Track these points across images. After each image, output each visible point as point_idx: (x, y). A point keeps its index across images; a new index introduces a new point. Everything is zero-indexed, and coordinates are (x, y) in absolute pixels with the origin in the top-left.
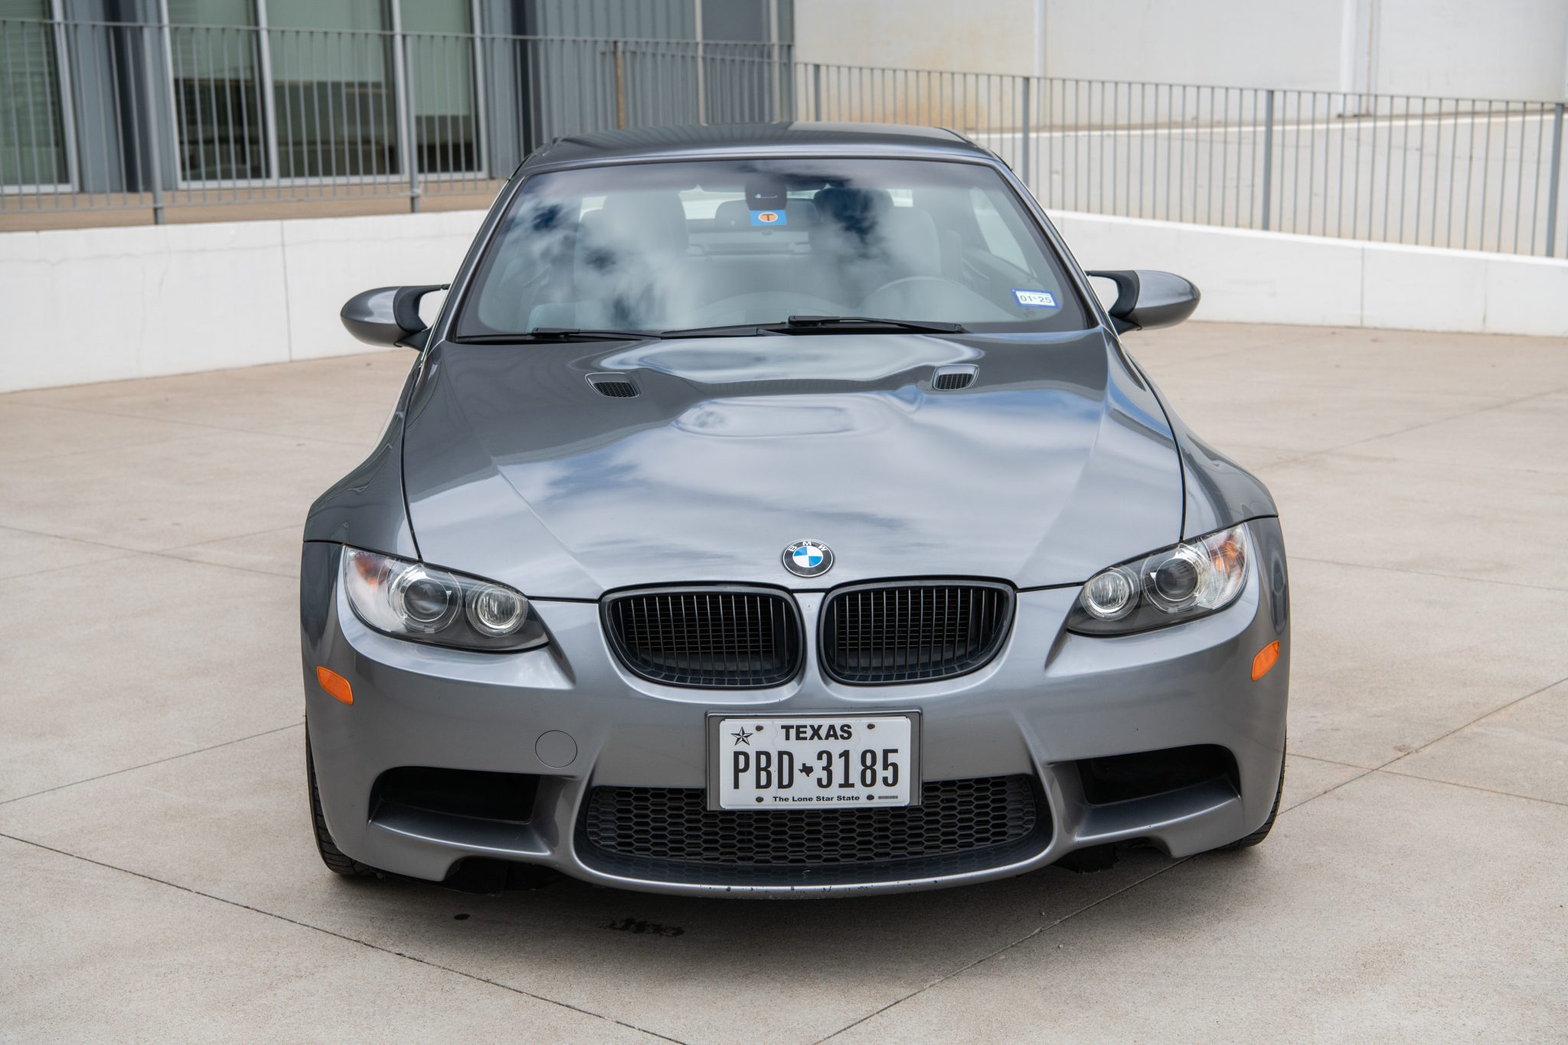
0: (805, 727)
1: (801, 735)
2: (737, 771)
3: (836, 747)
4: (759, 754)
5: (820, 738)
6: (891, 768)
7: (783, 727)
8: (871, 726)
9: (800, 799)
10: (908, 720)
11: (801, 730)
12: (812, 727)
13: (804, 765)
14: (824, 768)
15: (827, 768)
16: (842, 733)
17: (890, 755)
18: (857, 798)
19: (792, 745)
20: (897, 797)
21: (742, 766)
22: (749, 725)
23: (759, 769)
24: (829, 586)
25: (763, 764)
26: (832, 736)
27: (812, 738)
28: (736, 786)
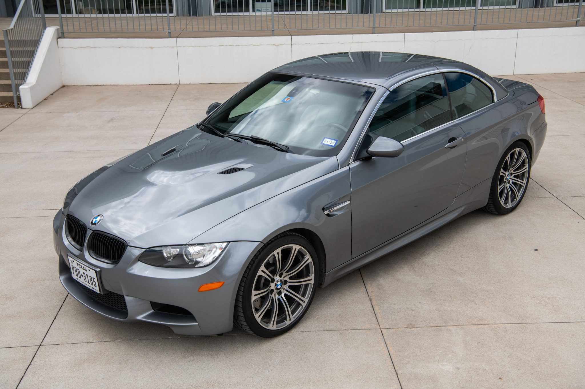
1: (80, 266)
3: (85, 272)
4: (75, 267)
5: (82, 269)
6: (95, 282)
7: (77, 263)
8: (89, 270)
9: (82, 282)
10: (95, 271)
13: (82, 274)
14: (85, 277)
17: (94, 279)
18: (91, 287)
20: (97, 290)
21: (73, 269)
22: (72, 260)
23: (76, 271)
24: (94, 230)
28: (74, 274)
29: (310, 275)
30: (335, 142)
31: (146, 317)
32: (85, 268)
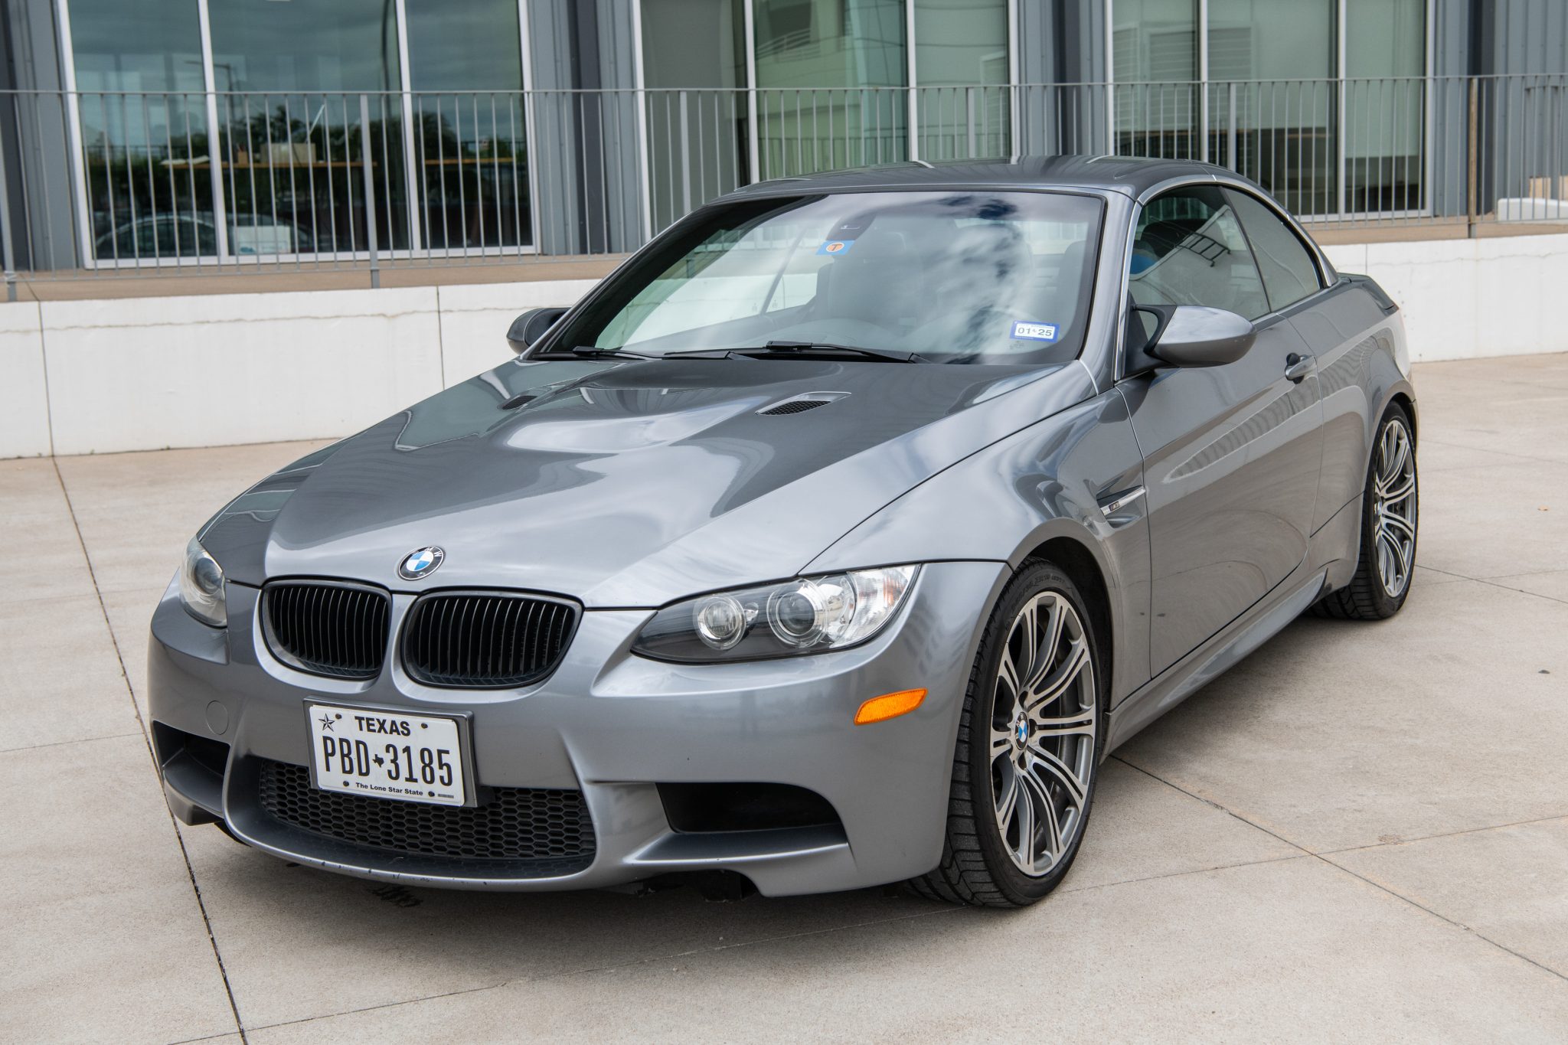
0: (373, 720)
1: (371, 727)
2: (327, 755)
3: (400, 742)
4: (342, 740)
5: (386, 732)
6: (445, 768)
7: (356, 718)
8: (424, 726)
9: (377, 788)
10: (454, 723)
11: (371, 722)
12: (378, 720)
13: (376, 755)
14: (392, 761)
15: (394, 761)
16: (402, 730)
17: (443, 755)
18: (421, 793)
19: (365, 736)
20: (453, 797)
21: (330, 750)
22: (331, 712)
23: (343, 756)
25: (346, 751)
26: (395, 731)
27: (379, 731)
28: (328, 769)
29: (1085, 707)
30: (1052, 329)
31: (653, 854)
32: (405, 725)
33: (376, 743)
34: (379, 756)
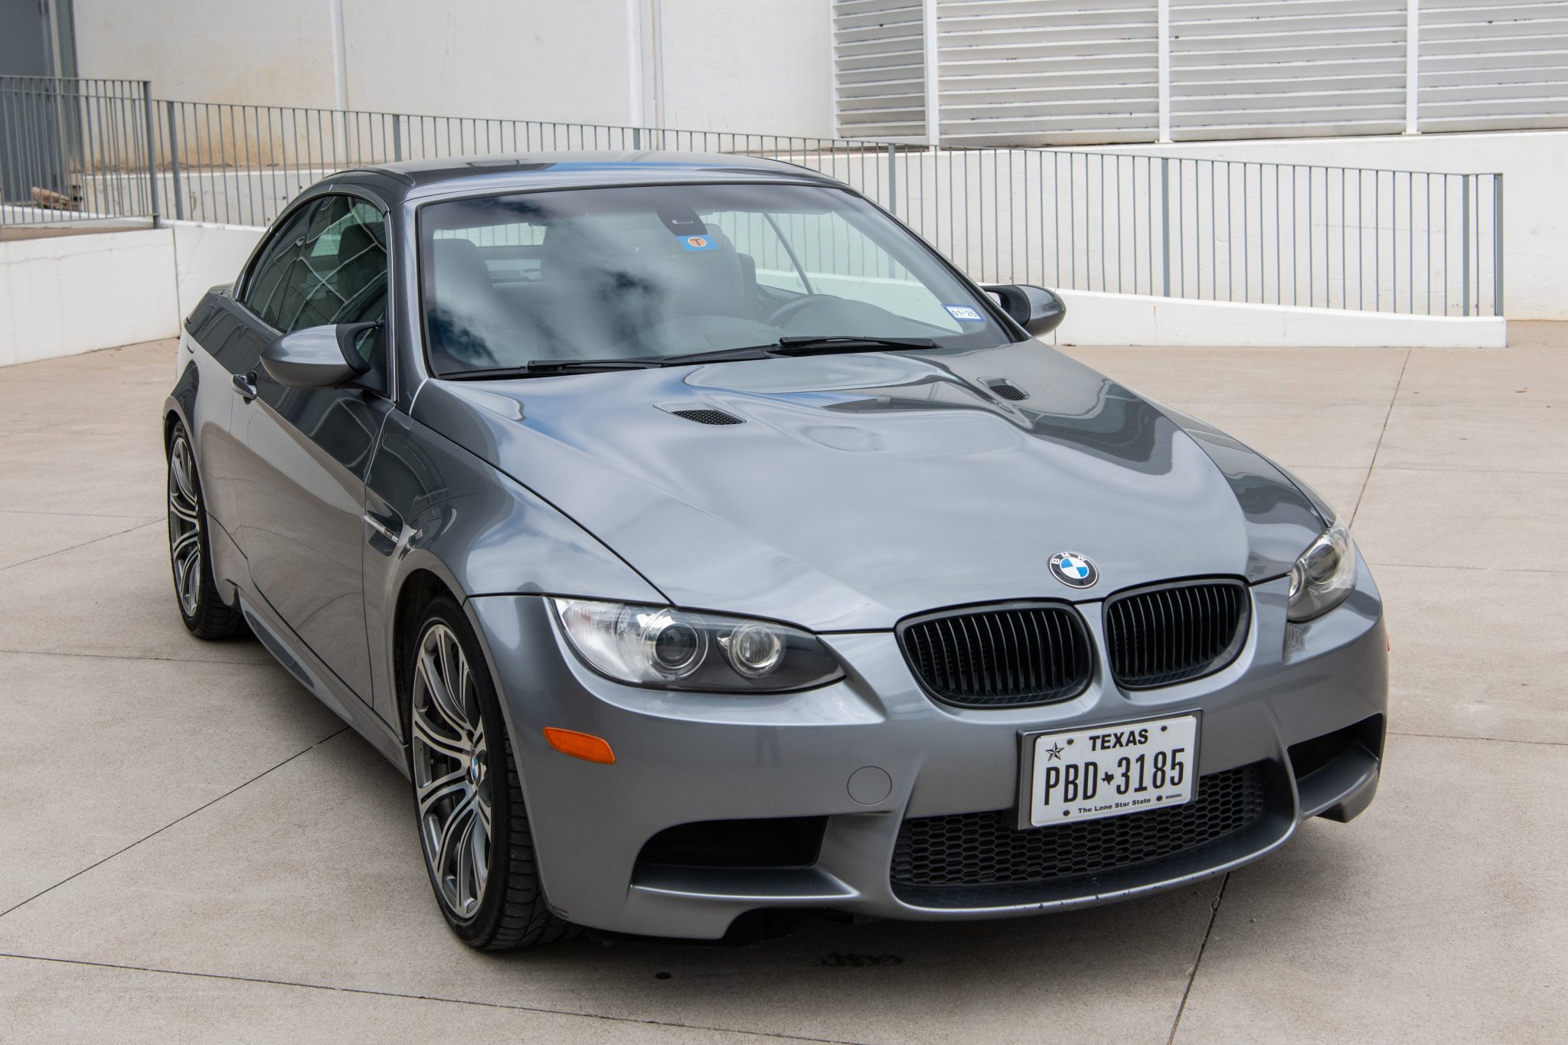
0: (1109, 736)
1: (1106, 744)
2: (1048, 786)
3: (1132, 752)
4: (1068, 767)
5: (1121, 745)
6: (1177, 767)
7: (1091, 738)
8: (1164, 729)
9: (1102, 808)
10: (1194, 718)
11: (1106, 739)
12: (1115, 735)
13: (1106, 773)
14: (1123, 775)
15: (1126, 775)
16: (1139, 738)
17: (1177, 754)
18: (1149, 801)
19: (1098, 755)
21: (1052, 782)
22: (1061, 739)
23: (1067, 782)
24: (1105, 595)
25: (1071, 778)
26: (1131, 742)
27: (1114, 746)
32: (1143, 733)
33: (1107, 760)
34: (1109, 774)
